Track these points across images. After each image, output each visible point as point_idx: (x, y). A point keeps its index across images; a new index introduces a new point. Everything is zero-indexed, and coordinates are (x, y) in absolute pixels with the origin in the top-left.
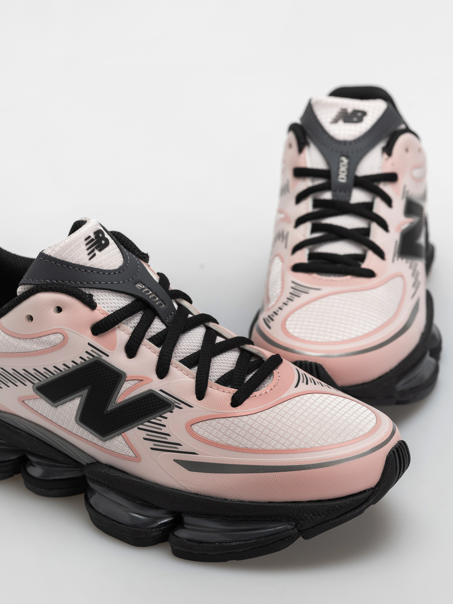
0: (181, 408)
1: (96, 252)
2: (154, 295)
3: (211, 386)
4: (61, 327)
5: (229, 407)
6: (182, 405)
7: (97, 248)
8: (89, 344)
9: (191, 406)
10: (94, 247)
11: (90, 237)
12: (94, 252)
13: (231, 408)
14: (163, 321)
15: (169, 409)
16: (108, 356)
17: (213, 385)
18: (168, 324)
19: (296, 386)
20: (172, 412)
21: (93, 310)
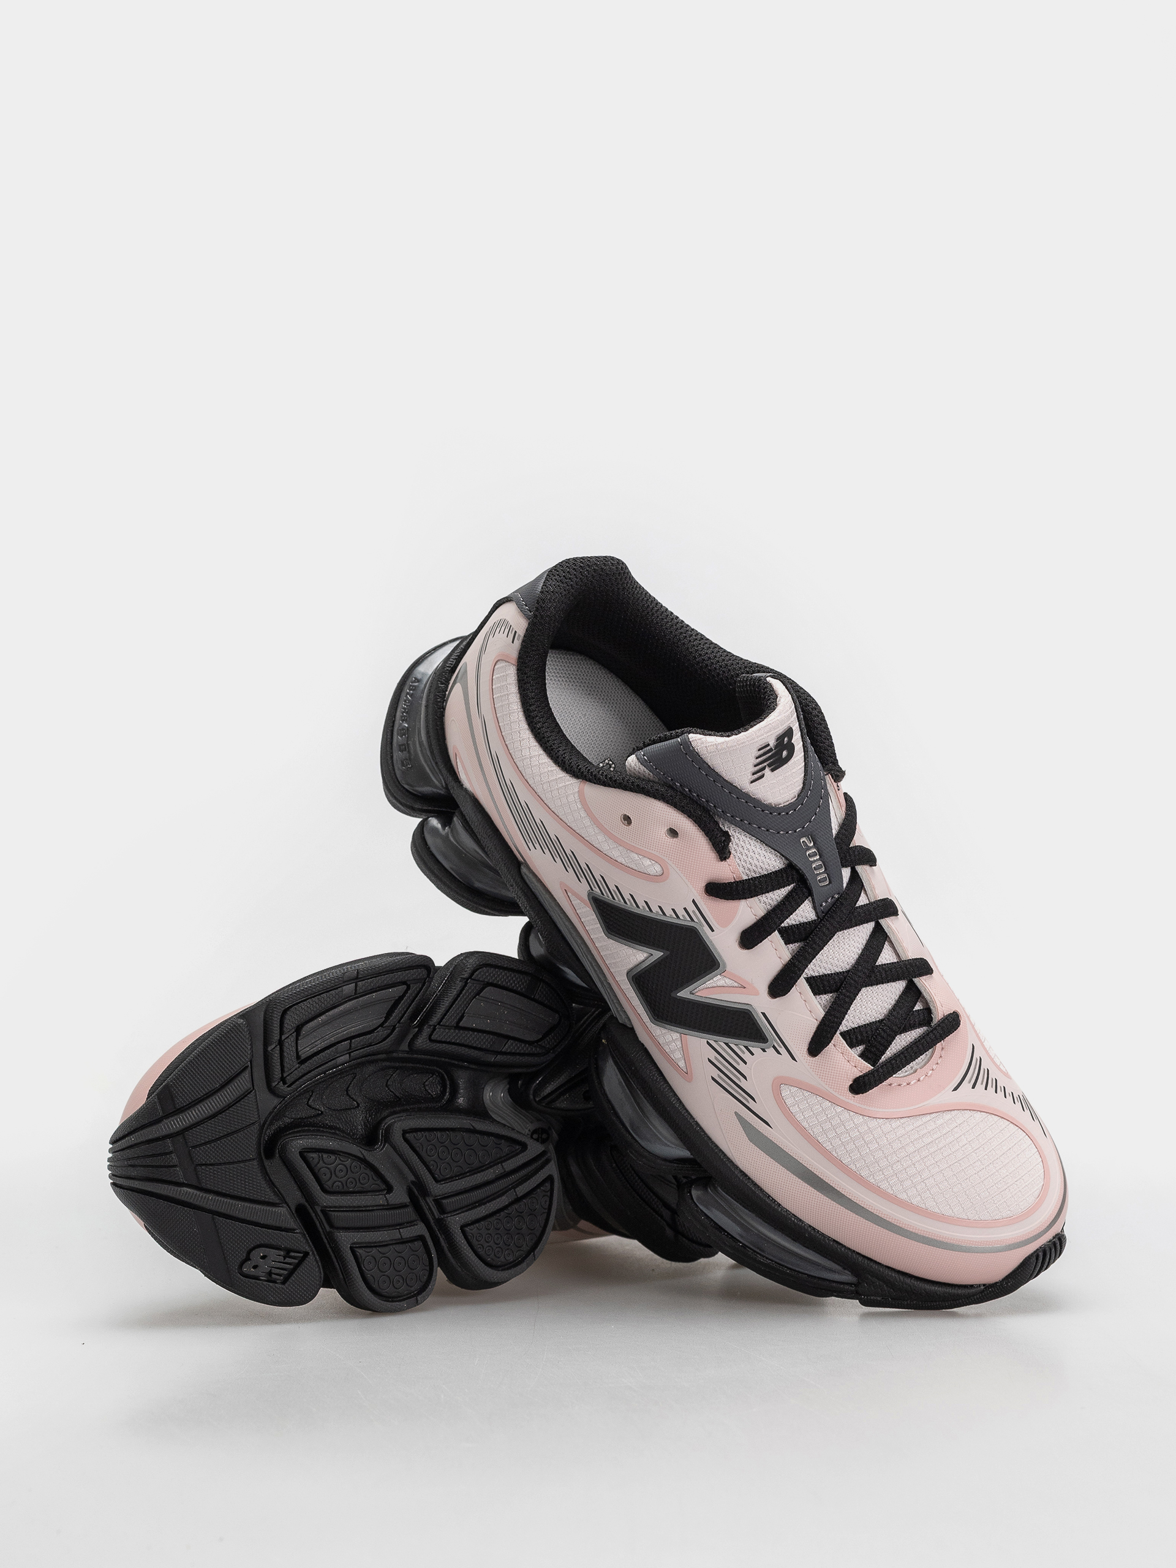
0: (779, 1053)
1: (767, 771)
2: (821, 863)
3: (836, 1043)
4: (665, 858)
5: (844, 1090)
6: (782, 1050)
7: (769, 765)
8: (694, 901)
9: (794, 1059)
10: (765, 764)
11: (768, 745)
12: (763, 772)
13: (846, 1093)
14: (815, 908)
15: (763, 1045)
16: (713, 931)
17: (838, 1044)
18: (820, 914)
19: (955, 1089)
20: (764, 1050)
21: (722, 860)
